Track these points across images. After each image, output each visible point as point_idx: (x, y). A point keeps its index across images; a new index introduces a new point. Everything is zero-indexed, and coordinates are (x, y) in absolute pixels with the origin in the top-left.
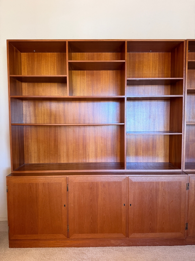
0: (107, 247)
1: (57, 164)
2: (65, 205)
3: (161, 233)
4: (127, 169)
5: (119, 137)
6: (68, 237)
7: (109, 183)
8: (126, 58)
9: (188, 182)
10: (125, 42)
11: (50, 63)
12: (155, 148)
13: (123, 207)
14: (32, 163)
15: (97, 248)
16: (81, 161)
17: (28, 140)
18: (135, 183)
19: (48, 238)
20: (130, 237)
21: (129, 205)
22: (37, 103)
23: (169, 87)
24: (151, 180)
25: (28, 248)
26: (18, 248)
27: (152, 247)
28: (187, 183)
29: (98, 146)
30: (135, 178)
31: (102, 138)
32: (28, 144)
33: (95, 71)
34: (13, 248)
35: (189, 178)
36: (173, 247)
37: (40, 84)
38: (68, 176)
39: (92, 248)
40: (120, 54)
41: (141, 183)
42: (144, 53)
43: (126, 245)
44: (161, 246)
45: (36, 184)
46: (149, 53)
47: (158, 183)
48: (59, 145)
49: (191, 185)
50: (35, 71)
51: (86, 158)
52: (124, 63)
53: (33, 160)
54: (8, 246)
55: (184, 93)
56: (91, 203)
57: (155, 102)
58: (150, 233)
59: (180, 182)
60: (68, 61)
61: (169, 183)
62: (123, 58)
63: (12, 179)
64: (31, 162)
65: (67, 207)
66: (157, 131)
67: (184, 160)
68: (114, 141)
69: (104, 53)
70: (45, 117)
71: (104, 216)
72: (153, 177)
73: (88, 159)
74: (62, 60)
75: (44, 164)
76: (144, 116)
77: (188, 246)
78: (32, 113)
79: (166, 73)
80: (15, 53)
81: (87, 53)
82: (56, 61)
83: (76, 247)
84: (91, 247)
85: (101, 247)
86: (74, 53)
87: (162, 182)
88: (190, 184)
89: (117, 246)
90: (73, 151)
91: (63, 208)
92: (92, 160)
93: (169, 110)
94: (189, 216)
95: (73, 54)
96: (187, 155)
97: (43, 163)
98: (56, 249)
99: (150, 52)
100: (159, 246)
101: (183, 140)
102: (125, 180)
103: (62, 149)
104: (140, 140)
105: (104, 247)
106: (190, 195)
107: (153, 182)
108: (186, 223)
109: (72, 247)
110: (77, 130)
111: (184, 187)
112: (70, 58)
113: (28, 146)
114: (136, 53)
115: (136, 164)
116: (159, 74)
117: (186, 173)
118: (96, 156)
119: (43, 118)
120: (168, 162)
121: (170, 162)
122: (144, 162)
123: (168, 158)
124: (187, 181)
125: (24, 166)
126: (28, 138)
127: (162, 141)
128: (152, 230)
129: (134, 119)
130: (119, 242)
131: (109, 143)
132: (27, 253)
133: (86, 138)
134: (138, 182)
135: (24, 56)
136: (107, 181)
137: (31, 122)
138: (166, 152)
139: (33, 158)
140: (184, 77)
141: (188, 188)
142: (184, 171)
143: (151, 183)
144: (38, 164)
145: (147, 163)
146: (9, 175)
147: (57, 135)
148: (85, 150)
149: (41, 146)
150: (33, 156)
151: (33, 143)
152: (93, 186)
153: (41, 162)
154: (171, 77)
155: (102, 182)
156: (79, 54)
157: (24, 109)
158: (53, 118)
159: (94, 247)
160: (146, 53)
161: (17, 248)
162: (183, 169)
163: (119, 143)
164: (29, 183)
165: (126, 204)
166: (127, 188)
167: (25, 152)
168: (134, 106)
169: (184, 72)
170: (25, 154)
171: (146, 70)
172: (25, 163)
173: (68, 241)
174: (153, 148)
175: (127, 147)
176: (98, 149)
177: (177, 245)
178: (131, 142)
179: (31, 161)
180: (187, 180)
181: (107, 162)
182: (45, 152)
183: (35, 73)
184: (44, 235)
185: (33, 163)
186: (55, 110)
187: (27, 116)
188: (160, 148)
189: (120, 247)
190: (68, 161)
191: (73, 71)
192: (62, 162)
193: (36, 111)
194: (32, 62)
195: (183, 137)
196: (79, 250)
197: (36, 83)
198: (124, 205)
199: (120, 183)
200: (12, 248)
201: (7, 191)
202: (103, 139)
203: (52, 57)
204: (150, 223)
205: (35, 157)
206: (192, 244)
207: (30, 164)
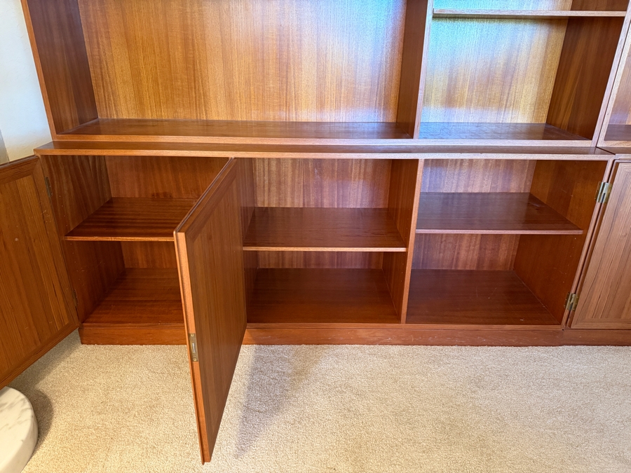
0: (347, 345)
1: (198, 123)
12: (512, 77)
14: (120, 117)
16: (272, 115)
25: (132, 344)
26: (105, 346)
27: (468, 348)
36: (525, 349)
39: (308, 346)
43: (398, 342)
44: (494, 347)
48: (200, 61)
51: (287, 105)
64: (117, 115)
73: (296, 109)
75: (157, 121)
77: (566, 347)
83: (264, 344)
89: (373, 343)
92: (307, 115)
97: (155, 117)
100: (489, 346)
105: (339, 346)
109: (254, 344)
113: (101, 63)
117: (609, 151)
118: (321, 105)
122: (471, 120)
126: (97, 33)
130: (379, 334)
132: (129, 358)
139: (122, 101)
144: (139, 121)
145: (478, 125)
148: (285, 80)
149: (142, 61)
150: (121, 96)
153: (149, 115)
159: (312, 344)
161: (102, 346)
167: (93, 82)
170: (94, 88)
172: (99, 117)
177: (536, 346)
179: (116, 111)
182: (156, 81)
185: (125, 117)
188: (527, 76)
189: (383, 347)
190: (232, 116)
196: (273, 352)
200: (90, 344)
205: (128, 98)
206: (576, 343)
207: (114, 119)
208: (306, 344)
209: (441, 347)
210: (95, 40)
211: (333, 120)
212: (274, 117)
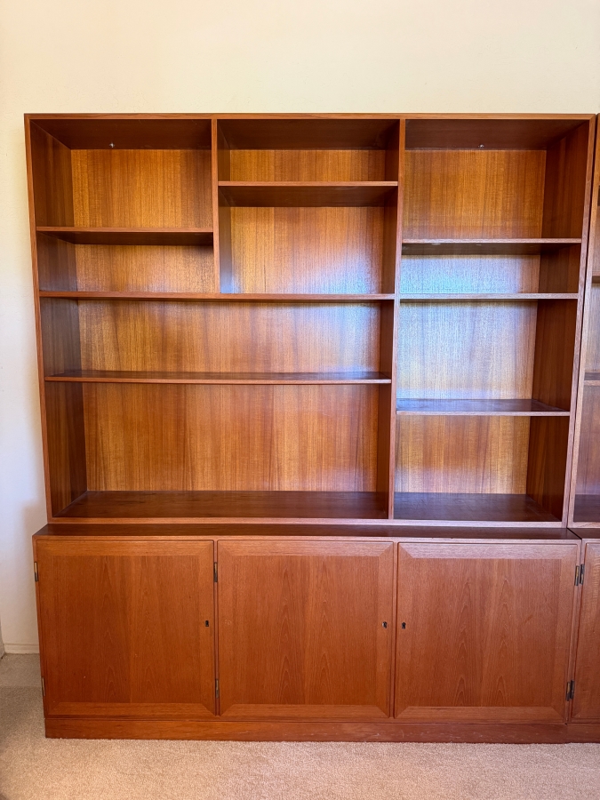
0: (333, 743)
1: (182, 494)
2: (207, 622)
3: (491, 708)
4: (395, 518)
5: (373, 417)
6: (217, 711)
7: (340, 562)
8: (400, 175)
9: (582, 563)
10: (397, 122)
11: (161, 183)
12: (485, 451)
13: (381, 632)
14: (109, 489)
15: (301, 743)
16: (257, 485)
17: (96, 421)
18: (419, 561)
19: (158, 713)
20: (399, 716)
21: (400, 625)
22: (121, 309)
23: (536, 261)
24: (468, 555)
25: (99, 738)
26: (71, 740)
27: (464, 745)
28: (578, 564)
29: (310, 441)
30: (418, 548)
31: (320, 417)
32: (96, 432)
33: (302, 209)
34: (57, 740)
35: (583, 551)
36: (527, 747)
37: (130, 249)
38: (216, 538)
40: (381, 153)
41: (436, 563)
42: (461, 151)
43: (389, 739)
44: (492, 745)
45: (122, 559)
46: (477, 151)
47: (488, 563)
48: (190, 438)
49: (590, 572)
50: (116, 207)
51: (271, 476)
52: (396, 188)
53: (113, 480)
54: (43, 731)
55: (581, 288)
56: (286, 616)
57: (488, 309)
58: (461, 705)
59: (557, 563)
60: (216, 183)
61: (524, 564)
62: (391, 173)
63: (48, 543)
64: (106, 488)
65: (213, 627)
66: (495, 397)
67: (573, 486)
68: (358, 427)
69: (331, 152)
70: (148, 350)
71: (324, 655)
72: (474, 547)
73: (279, 479)
74: (199, 173)
75: (144, 493)
76: (455, 352)
77: (572, 745)
78: (108, 341)
79: (526, 216)
80: (50, 151)
81: (278, 151)
82: (179, 176)
83: (239, 741)
84: (284, 743)
85: (314, 741)
86: (237, 151)
87: (501, 562)
88: (586, 569)
89: (360, 740)
90: (234, 457)
91: (203, 629)
92: (289, 483)
93: (533, 333)
94: (578, 659)
95: (234, 154)
96: (584, 474)
97: (143, 489)
98: (184, 746)
99: (478, 148)
100: (487, 742)
101: (571, 432)
102: (387, 551)
103: (199, 450)
104: (439, 427)
105: (323, 744)
106: (584, 602)
107: (475, 561)
108: (569, 680)
109: (228, 740)
110: (246, 394)
111: (568, 576)
112: (223, 174)
113: (97, 440)
114: (434, 151)
115: (426, 498)
116: (504, 219)
117: (578, 534)
118: (303, 473)
119: (140, 355)
120: (524, 492)
121: (529, 495)
123: (525, 482)
124: (578, 559)
125: (85, 500)
126: (96, 416)
127: (508, 428)
128: (466, 698)
129: (423, 363)
130: (367, 729)
131: (343, 434)
132: (97, 756)
133: (272, 417)
134: (429, 561)
135: (79, 161)
136: (333, 553)
137: (104, 365)
138: (520, 463)
139: (112, 475)
140: (584, 236)
141: (579, 580)
142: (569, 526)
143: (468, 563)
144: (127, 494)
145: (457, 496)
146: (42, 532)
147: (183, 407)
148: (268, 454)
149: (136, 439)
150: (112, 470)
151: (111, 431)
152: (290, 570)
153: (137, 488)
154: (543, 237)
155: (318, 558)
156: (251, 155)
157: (83, 326)
158: (170, 354)
159: (293, 741)
160: (467, 151)
161: (67, 740)
162: (569, 521)
163: (373, 435)
164: (102, 557)
165: (389, 623)
166: (395, 577)
167: (87, 458)
168: (423, 321)
169: (585, 219)
170: (87, 463)
171: (464, 207)
172: (88, 490)
173: (218, 724)
174: (478, 449)
175: (397, 445)
176: (310, 450)
177: (539, 743)
178: (411, 431)
179: (106, 484)
180: (578, 556)
181: (334, 490)
182: (147, 457)
183: (115, 215)
184: (145, 704)
185: (113, 489)
186: (178, 332)
187: (93, 348)
188: (500, 449)
189: (371, 744)
190: (218, 486)
191: (232, 208)
192: (200, 488)
193: (120, 335)
194: (104, 179)
195: (571, 424)
196: (250, 750)
197: (118, 248)
198: (385, 626)
199: (372, 562)
200: (55, 738)
201: (37, 579)
202: (324, 421)
203: (167, 165)
204: (462, 680)
205: (118, 471)
206: (584, 740)
207: (102, 492)
208: (287, 741)
209: (435, 745)
210: (94, 422)
211: (315, 489)
212: (258, 486)
